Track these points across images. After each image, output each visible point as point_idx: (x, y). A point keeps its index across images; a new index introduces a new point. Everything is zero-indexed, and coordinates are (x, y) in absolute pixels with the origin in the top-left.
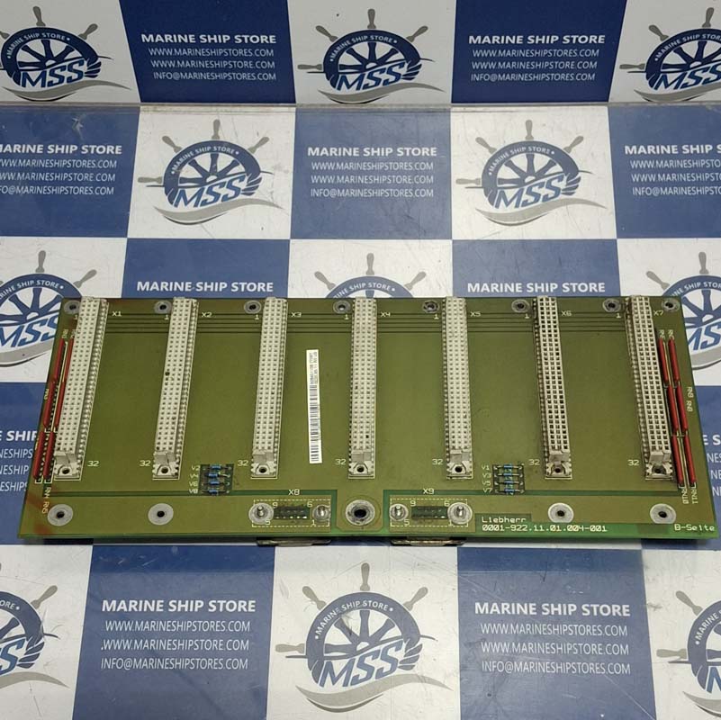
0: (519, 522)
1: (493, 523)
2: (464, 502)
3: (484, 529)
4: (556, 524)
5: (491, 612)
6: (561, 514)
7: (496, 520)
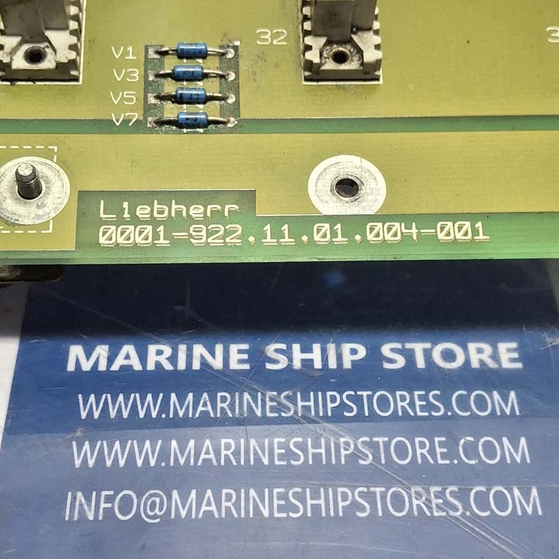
0: (217, 217)
1: (135, 221)
2: (48, 154)
3: (102, 240)
4: (332, 219)
5: (115, 367)
6: (347, 187)
7: (142, 212)
